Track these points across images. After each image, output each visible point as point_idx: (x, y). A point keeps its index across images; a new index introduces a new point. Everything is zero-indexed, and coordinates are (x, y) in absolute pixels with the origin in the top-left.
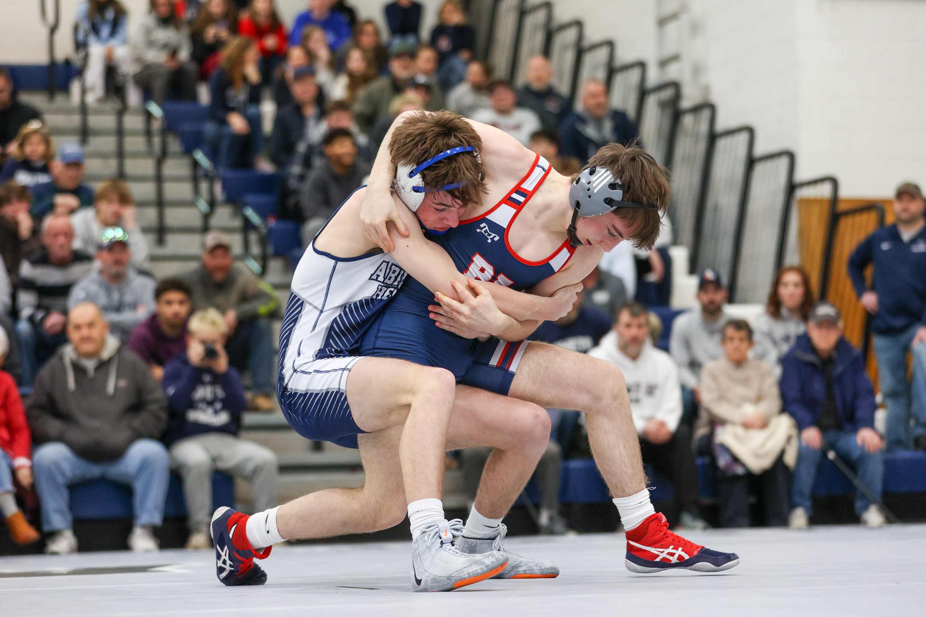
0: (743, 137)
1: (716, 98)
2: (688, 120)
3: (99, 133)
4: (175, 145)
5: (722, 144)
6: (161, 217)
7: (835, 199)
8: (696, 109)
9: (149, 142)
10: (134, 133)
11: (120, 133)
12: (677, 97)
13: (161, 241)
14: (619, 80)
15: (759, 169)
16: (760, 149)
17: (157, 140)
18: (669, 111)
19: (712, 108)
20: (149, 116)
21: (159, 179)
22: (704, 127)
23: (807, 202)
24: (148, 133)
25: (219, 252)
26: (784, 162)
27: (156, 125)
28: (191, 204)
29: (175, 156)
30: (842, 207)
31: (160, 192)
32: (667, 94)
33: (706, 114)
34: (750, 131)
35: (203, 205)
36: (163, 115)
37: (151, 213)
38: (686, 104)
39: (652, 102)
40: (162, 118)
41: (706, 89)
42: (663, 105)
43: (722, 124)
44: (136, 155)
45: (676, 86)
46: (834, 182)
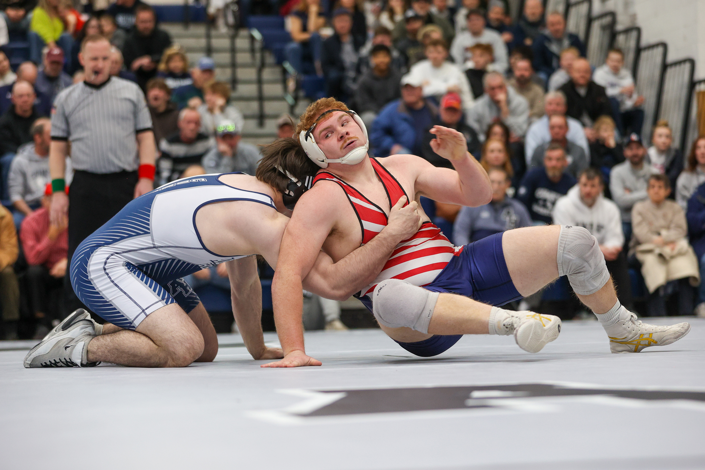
0: (659, 50)
1: (641, 23)
2: (621, 39)
3: (220, 51)
4: (270, 59)
5: (644, 55)
6: (261, 108)
8: (627, 31)
9: (253, 57)
10: (243, 51)
11: (233, 50)
12: (614, 22)
13: (261, 124)
14: (573, 11)
15: (670, 72)
16: (671, 57)
17: (258, 55)
18: (608, 32)
19: (639, 30)
20: (252, 38)
21: (260, 82)
22: (632, 43)
24: (252, 51)
25: (287, 128)
26: (687, 67)
27: (258, 45)
28: (281, 99)
29: (271, 66)
31: (260, 90)
32: (607, 20)
33: (634, 34)
34: (664, 46)
35: (290, 100)
36: (262, 38)
37: (254, 106)
38: (620, 27)
39: (596, 26)
40: (261, 40)
41: (634, 17)
42: (603, 28)
43: (645, 40)
44: (245, 66)
45: (613, 14)
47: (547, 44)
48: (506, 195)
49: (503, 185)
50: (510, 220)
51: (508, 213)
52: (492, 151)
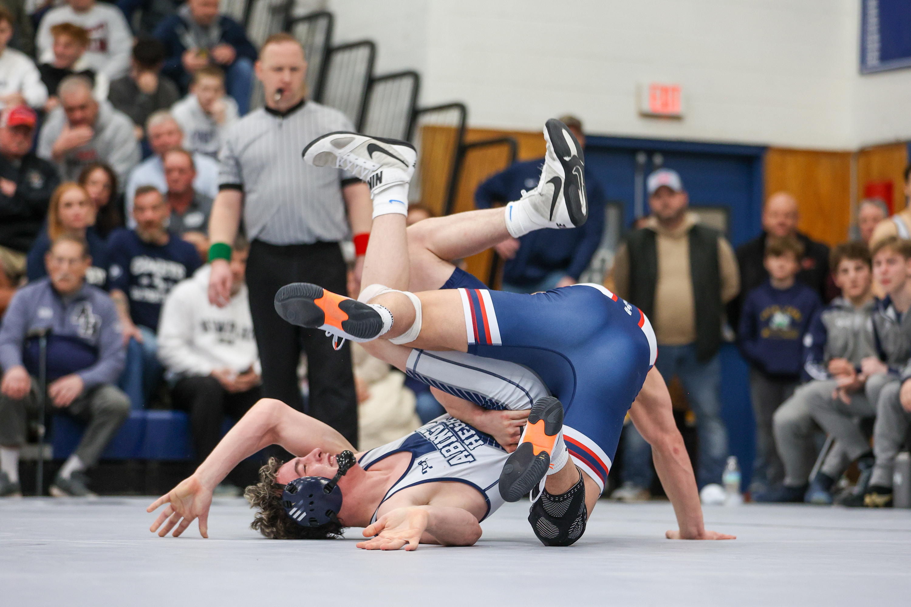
0: (363, 53)
1: (333, 5)
2: (301, 29)
5: (339, 59)
7: (462, 129)
8: (312, 18)
15: (380, 90)
16: (381, 68)
18: (280, 18)
19: (329, 17)
22: (319, 39)
23: (432, 130)
26: (407, 84)
30: (470, 138)
33: (322, 23)
34: (371, 46)
38: (300, 11)
39: (263, 9)
42: (275, 12)
43: (339, 36)
46: (462, 108)
47: (179, 30)
48: (84, 279)
49: (78, 265)
50: (87, 323)
51: (83, 311)
52: (69, 205)
